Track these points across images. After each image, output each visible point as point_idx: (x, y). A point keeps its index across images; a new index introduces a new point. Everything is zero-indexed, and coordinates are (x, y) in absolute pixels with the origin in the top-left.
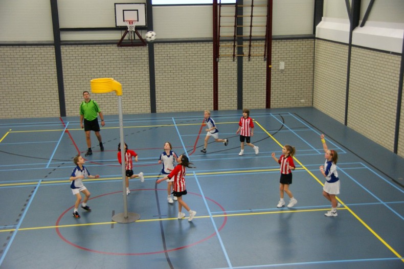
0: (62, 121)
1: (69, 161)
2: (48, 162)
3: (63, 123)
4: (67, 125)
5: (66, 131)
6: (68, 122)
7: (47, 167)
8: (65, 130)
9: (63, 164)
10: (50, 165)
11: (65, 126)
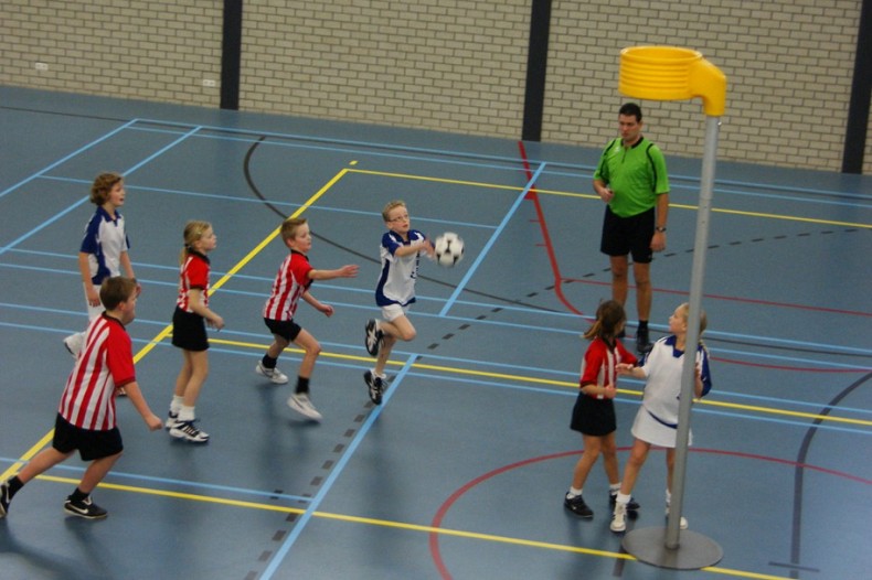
0: (524, 156)
1: (518, 303)
2: (449, 297)
3: (527, 165)
4: (537, 173)
5: (530, 196)
6: (543, 164)
7: (442, 314)
8: (528, 189)
9: (497, 310)
10: (454, 310)
11: (529, 176)
